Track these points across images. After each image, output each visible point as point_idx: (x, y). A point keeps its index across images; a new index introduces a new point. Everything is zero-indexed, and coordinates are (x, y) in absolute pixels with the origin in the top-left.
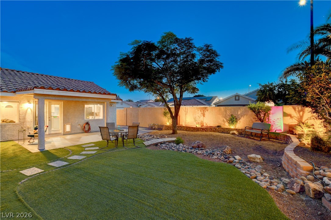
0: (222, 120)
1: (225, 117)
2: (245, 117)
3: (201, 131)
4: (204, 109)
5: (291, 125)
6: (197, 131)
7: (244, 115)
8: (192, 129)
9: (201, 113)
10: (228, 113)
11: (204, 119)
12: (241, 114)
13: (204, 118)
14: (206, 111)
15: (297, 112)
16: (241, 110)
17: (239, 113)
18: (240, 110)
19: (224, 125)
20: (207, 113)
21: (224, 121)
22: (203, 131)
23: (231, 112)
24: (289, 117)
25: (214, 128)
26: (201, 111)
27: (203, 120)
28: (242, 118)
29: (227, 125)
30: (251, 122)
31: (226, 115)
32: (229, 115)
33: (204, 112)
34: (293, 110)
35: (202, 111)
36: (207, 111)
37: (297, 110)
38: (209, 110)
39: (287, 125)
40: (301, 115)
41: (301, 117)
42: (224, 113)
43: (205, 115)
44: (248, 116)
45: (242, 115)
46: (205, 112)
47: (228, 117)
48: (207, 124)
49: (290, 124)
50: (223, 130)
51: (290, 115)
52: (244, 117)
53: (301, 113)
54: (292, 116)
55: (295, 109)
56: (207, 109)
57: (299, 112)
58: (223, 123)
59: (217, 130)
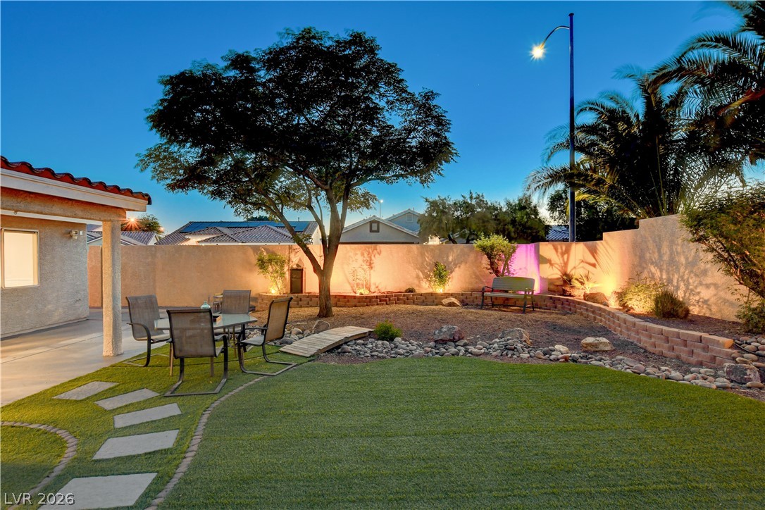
0: (415, 276)
1: (422, 269)
2: (462, 266)
3: (378, 304)
4: (371, 251)
5: (551, 279)
6: (367, 305)
7: (461, 263)
8: (353, 302)
9: (364, 261)
10: (428, 258)
11: (372, 275)
12: (455, 260)
13: (372, 271)
14: (377, 255)
15: (559, 255)
16: (455, 251)
17: (450, 259)
18: (453, 251)
19: (419, 286)
20: (377, 260)
21: (418, 277)
22: (383, 304)
23: (433, 257)
24: (548, 265)
25: (404, 296)
26: (363, 254)
27: (368, 278)
28: (457, 269)
29: (425, 287)
30: (474, 276)
31: (422, 263)
32: (430, 263)
33: (370, 257)
34: (554, 251)
35: (366, 255)
36: (379, 254)
37: (560, 250)
38: (382, 253)
39: (546, 279)
40: (566, 260)
41: (566, 264)
42: (420, 259)
43: (373, 265)
44: (468, 265)
45: (457, 264)
46: (373, 258)
47: (428, 268)
48: (380, 287)
49: (549, 277)
50: (423, 298)
51: (548, 261)
52: (459, 267)
53: (566, 256)
54: (552, 262)
55: (556, 249)
56: (378, 250)
57: (563, 254)
58: (416, 281)
59: (412, 299)
